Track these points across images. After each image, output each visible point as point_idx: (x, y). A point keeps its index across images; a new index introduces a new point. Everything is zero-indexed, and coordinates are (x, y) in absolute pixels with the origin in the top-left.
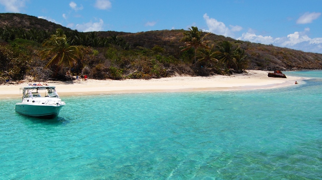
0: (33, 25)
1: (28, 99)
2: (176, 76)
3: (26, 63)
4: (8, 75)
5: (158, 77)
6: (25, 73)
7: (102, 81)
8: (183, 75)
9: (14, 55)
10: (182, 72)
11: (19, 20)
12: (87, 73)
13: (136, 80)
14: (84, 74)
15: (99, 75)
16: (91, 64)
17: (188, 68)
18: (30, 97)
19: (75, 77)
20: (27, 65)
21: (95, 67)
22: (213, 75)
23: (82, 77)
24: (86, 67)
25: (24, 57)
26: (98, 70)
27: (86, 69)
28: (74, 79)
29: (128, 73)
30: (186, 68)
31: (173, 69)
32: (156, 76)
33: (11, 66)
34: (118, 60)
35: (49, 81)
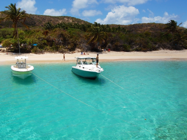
0: (74, 22)
1: (80, 65)
2: (161, 50)
3: (77, 42)
4: (67, 48)
5: (151, 51)
6: (76, 47)
7: (118, 52)
8: (165, 49)
9: (70, 37)
10: (165, 47)
11: (67, 20)
12: (109, 47)
13: (138, 52)
14: (108, 48)
15: (117, 49)
16: (112, 42)
17: (169, 45)
18: (81, 64)
19: (103, 50)
20: (77, 43)
21: (114, 44)
22: (182, 49)
23: (107, 50)
24: (109, 44)
25: (76, 38)
26: (116, 46)
27: (109, 45)
28: (102, 51)
29: (133, 48)
30: (167, 45)
31: (159, 46)
32: (150, 50)
33: (69, 43)
34: (127, 40)
35: (89, 52)
